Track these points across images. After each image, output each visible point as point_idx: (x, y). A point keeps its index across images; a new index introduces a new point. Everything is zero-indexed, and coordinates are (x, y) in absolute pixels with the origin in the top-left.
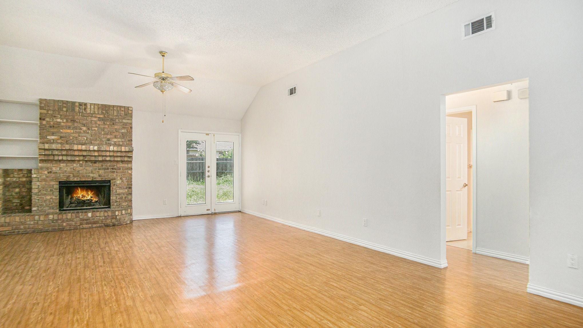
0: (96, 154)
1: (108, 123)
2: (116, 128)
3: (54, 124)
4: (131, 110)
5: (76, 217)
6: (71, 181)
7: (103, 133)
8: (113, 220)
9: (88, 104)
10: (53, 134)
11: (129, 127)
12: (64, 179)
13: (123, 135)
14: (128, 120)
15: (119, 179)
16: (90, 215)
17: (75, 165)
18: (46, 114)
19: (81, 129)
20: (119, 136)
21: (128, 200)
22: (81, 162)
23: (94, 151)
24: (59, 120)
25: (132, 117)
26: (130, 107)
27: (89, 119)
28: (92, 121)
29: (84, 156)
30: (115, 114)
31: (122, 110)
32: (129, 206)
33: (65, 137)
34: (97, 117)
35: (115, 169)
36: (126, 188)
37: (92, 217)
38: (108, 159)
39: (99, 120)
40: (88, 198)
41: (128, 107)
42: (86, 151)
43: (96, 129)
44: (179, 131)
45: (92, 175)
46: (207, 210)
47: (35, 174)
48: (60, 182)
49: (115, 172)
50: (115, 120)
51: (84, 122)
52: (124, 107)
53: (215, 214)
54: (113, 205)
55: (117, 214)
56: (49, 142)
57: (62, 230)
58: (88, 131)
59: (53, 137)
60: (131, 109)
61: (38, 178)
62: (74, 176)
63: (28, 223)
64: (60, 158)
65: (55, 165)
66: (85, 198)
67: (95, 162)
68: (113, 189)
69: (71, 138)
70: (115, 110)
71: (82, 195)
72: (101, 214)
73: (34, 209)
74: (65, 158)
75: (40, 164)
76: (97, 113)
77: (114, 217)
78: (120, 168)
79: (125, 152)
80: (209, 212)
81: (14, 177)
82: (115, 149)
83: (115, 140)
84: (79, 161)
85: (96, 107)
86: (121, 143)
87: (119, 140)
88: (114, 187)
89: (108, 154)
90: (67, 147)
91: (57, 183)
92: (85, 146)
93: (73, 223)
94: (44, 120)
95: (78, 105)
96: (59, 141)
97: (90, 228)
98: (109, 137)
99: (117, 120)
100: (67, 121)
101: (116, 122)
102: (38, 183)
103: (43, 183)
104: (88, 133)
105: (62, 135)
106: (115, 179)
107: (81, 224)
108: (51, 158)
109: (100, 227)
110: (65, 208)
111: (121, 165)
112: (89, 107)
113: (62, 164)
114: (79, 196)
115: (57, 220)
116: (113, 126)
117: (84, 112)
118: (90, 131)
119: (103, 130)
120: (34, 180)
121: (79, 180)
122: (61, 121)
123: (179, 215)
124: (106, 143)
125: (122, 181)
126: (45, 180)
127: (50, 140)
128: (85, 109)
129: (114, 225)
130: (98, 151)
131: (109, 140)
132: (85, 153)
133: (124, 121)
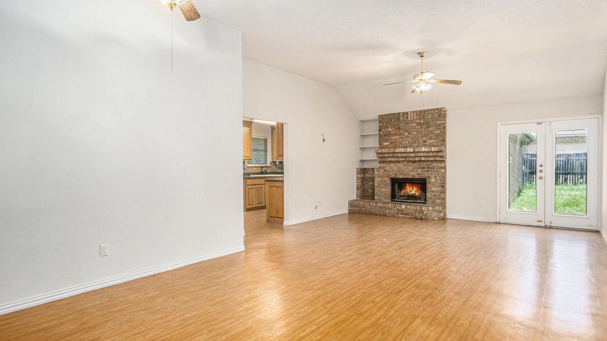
0: (413, 155)
1: (424, 127)
2: (430, 130)
3: (387, 133)
4: (444, 111)
5: (395, 207)
6: (398, 178)
7: (420, 136)
8: (421, 215)
9: (409, 112)
10: (386, 141)
11: (443, 128)
12: (393, 176)
13: (437, 136)
14: (441, 121)
15: (433, 177)
16: (403, 207)
17: (400, 165)
18: (382, 126)
19: (404, 135)
20: (433, 138)
21: (442, 198)
22: (404, 163)
23: (410, 152)
24: (390, 130)
25: (445, 117)
26: (443, 108)
27: (410, 125)
28: (412, 126)
29: (405, 157)
30: (430, 117)
31: (436, 113)
32: (441, 204)
33: (394, 143)
34: (415, 123)
35: (430, 168)
36: (440, 186)
37: (405, 209)
38: (423, 159)
39: (418, 125)
40: (413, 193)
41: (441, 108)
42: (404, 153)
43: (415, 133)
44: (499, 124)
45: (412, 173)
46: (539, 221)
47: (376, 172)
48: (392, 179)
49: (430, 171)
50: (430, 123)
51: (406, 128)
52: (438, 108)
53: (551, 228)
54: (429, 201)
55: (424, 209)
56: (384, 147)
57: (385, 215)
58: (409, 136)
59: (387, 143)
60: (444, 109)
61: (378, 175)
62: (400, 174)
63: (367, 207)
64: (390, 159)
65: (388, 165)
66: (412, 193)
67: (414, 162)
68: (429, 186)
69: (398, 142)
70: (430, 113)
71: (410, 190)
72: (411, 208)
73: (376, 197)
74: (392, 159)
75: (379, 165)
76: (415, 119)
77: (421, 212)
78: (435, 167)
79: (436, 152)
80: (542, 224)
81: (369, 174)
82: (427, 149)
83: (430, 141)
84: (403, 161)
85: (415, 114)
86: (435, 144)
87: (434, 141)
88: (429, 185)
89: (422, 154)
90: (392, 150)
91: (389, 179)
92: (403, 149)
93: (392, 211)
94: (381, 130)
95: (402, 114)
96: (390, 146)
97: (403, 218)
98: (425, 139)
99: (432, 122)
100: (395, 129)
101: (431, 125)
102: (378, 179)
103: (381, 178)
104: (409, 137)
105: (392, 141)
106: (430, 177)
107: (398, 213)
108: (384, 160)
109: (411, 218)
110: (395, 200)
111: (435, 164)
112: (410, 115)
113: (392, 164)
114: (407, 191)
115: (382, 208)
116: (428, 128)
117: (406, 120)
118: (410, 136)
119: (420, 133)
120: (376, 176)
121: (403, 177)
122: (392, 130)
123: (498, 221)
124: (423, 144)
125: (436, 180)
126: (382, 177)
127: (384, 146)
128: (407, 117)
129: (421, 219)
130: (414, 152)
131: (425, 142)
132: (405, 155)
133: (438, 122)
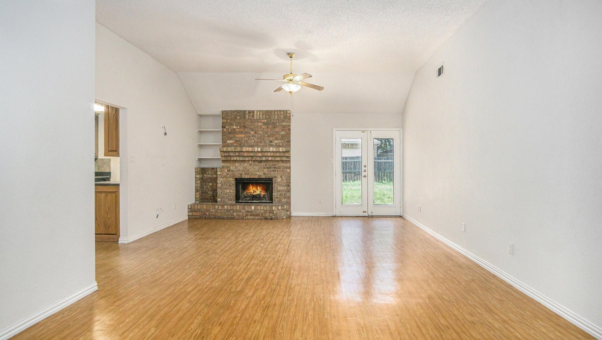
0: (260, 155)
1: (270, 127)
2: (277, 130)
3: (231, 130)
4: (289, 113)
5: (243, 209)
6: (243, 178)
7: (266, 136)
8: (271, 214)
9: (255, 111)
10: (231, 139)
11: (288, 129)
12: (238, 176)
13: (282, 137)
14: (286, 122)
15: (279, 177)
16: (253, 208)
17: (246, 164)
18: (226, 123)
19: (250, 133)
20: (279, 138)
21: (287, 197)
22: (250, 162)
23: (258, 152)
24: (235, 127)
25: (290, 119)
26: (288, 110)
27: (256, 124)
28: (258, 125)
29: (252, 157)
30: (276, 118)
31: (282, 114)
32: (287, 203)
33: (239, 141)
34: (262, 122)
35: (276, 168)
36: (285, 186)
37: (255, 210)
38: (270, 159)
39: (264, 125)
40: (258, 193)
41: (287, 111)
42: (252, 152)
43: (261, 132)
44: (334, 130)
45: (258, 173)
46: (364, 212)
47: (219, 172)
48: (236, 179)
49: (276, 171)
50: (276, 124)
51: (252, 127)
52: (284, 110)
53: (372, 217)
54: (275, 200)
55: (274, 209)
56: (228, 146)
57: (233, 218)
58: (255, 135)
59: (231, 142)
60: (289, 112)
61: (221, 175)
62: (245, 174)
63: (211, 210)
64: (235, 159)
65: (232, 165)
66: (256, 193)
67: (261, 162)
68: (275, 186)
69: (243, 141)
70: (276, 114)
71: (253, 191)
72: (261, 208)
73: (219, 200)
74: (238, 159)
75: (222, 164)
76: (262, 118)
77: (271, 212)
78: (280, 167)
79: (283, 152)
80: (366, 214)
81: (209, 174)
82: (274, 150)
83: (276, 142)
84: (249, 161)
85: (261, 113)
86: (281, 145)
87: (280, 141)
88: (276, 185)
89: (269, 154)
90: (239, 149)
91: (233, 179)
92: (251, 148)
93: (241, 214)
94: (225, 127)
95: (248, 112)
96: (235, 145)
97: (253, 219)
98: (271, 139)
99: (278, 123)
100: (240, 127)
101: (277, 126)
102: (221, 179)
103: (225, 179)
104: (255, 136)
105: (237, 139)
106: (276, 177)
107: (247, 215)
108: (229, 159)
109: (261, 219)
110: (240, 201)
111: (281, 164)
112: (256, 114)
113: (237, 164)
114: (251, 191)
115: (229, 210)
116: (274, 129)
117: (252, 119)
118: (256, 135)
119: (266, 133)
120: (219, 176)
121: (249, 177)
122: (236, 128)
123: (334, 215)
124: (269, 144)
125: (282, 179)
126: (225, 177)
127: (228, 144)
128: (253, 116)
129: (271, 219)
130: (261, 152)
131: (271, 142)
132: (252, 154)
133: (284, 124)
